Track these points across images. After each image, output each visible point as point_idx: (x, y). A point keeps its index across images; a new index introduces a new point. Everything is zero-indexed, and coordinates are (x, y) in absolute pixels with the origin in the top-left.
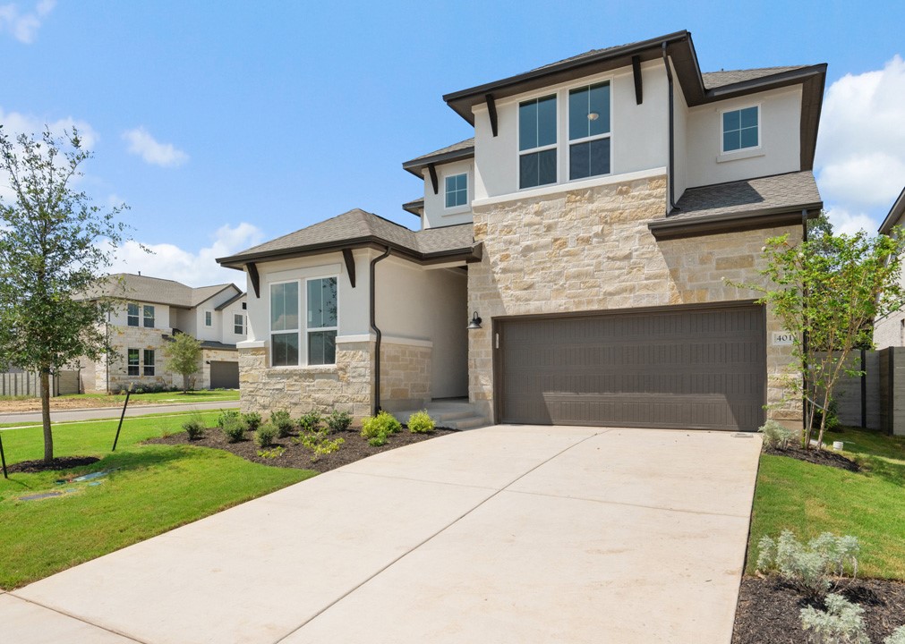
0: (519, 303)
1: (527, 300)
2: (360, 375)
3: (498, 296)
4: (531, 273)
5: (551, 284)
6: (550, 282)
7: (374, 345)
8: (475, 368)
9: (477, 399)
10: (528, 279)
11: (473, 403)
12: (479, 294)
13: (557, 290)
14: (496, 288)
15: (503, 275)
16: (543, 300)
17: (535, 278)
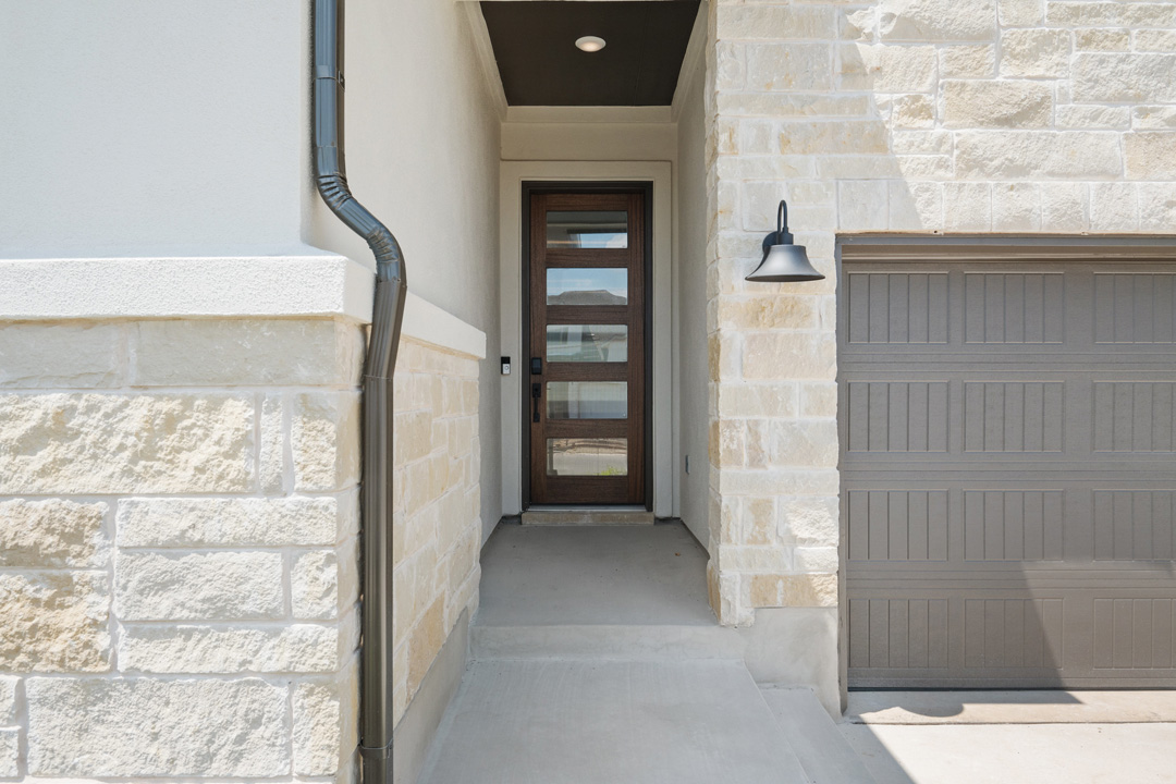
0: (973, 180)
1: (1013, 169)
2: (221, 614)
3: (877, 140)
4: (1032, 56)
5: (1127, 109)
6: (1121, 98)
7: (349, 351)
8: (756, 460)
9: (761, 602)
10: (1013, 79)
11: (741, 628)
12: (775, 123)
13: (1155, 136)
14: (862, 103)
15: (896, 51)
16: (1091, 174)
17: (1057, 74)
